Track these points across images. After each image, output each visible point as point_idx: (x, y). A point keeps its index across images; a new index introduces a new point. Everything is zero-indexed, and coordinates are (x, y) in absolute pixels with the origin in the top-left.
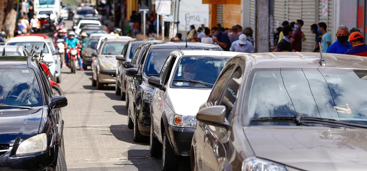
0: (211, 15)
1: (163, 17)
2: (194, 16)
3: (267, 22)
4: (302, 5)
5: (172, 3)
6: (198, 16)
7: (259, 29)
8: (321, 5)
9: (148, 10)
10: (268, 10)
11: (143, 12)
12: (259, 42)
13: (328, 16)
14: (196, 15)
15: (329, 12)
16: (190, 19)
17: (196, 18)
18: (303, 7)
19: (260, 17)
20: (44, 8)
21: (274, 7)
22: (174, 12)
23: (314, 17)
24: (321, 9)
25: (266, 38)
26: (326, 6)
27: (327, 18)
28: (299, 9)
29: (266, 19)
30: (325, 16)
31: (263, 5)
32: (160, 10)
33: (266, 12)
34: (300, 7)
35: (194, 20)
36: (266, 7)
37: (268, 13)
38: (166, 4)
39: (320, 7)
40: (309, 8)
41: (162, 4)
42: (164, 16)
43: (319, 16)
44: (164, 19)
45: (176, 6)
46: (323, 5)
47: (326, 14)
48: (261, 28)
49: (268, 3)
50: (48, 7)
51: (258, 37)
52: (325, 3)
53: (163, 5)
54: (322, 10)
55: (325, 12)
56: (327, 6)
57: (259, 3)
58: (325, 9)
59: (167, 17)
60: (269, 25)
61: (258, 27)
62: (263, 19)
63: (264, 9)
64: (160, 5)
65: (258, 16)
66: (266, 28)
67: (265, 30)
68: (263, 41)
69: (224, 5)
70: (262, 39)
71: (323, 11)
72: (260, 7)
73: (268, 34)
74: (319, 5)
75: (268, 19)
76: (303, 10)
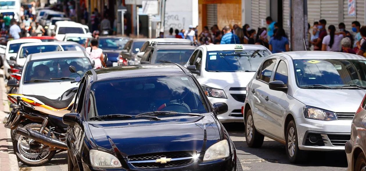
0: (201, 14)
1: (150, 18)
2: (172, 16)
3: (302, 22)
4: (321, 4)
5: (159, 3)
6: (177, 15)
7: (295, 29)
8: (347, 4)
9: (126, 10)
10: (302, 10)
11: (121, 12)
12: (295, 42)
13: (356, 14)
14: (175, 14)
15: (357, 10)
16: (168, 19)
17: (175, 18)
18: (322, 6)
19: (296, 18)
20: (5, 9)
21: (284, 7)
22: (160, 12)
23: (337, 16)
24: (347, 7)
25: (302, 38)
26: (353, 5)
27: (355, 17)
28: (318, 8)
29: (301, 19)
30: (352, 15)
31: (298, 5)
32: (147, 10)
33: (301, 13)
34: (319, 6)
35: (173, 19)
36: (301, 8)
37: (303, 13)
38: (152, 4)
39: (345, 6)
40: (332, 7)
41: (149, 4)
42: (151, 16)
43: (344, 15)
44: (151, 19)
45: (162, 6)
46: (349, 4)
47: (354, 13)
48: (296, 28)
49: (302, 3)
50: (8, 9)
51: (293, 37)
52: (352, 2)
53: (150, 6)
54: (348, 9)
55: (352, 11)
56: (355, 5)
57: (294, 4)
58: (352, 8)
59: (153, 17)
60: (304, 25)
61: (293, 27)
62: (298, 19)
63: (299, 9)
64: (147, 6)
65: (292, 16)
66: (301, 28)
67: (300, 30)
68: (298, 41)
69: (218, 5)
70: (297, 39)
71: (350, 9)
72: (295, 7)
73: (304, 33)
74: (344, 4)
75: (303, 19)
76: (322, 9)
